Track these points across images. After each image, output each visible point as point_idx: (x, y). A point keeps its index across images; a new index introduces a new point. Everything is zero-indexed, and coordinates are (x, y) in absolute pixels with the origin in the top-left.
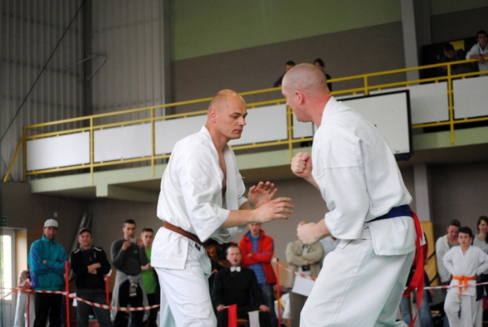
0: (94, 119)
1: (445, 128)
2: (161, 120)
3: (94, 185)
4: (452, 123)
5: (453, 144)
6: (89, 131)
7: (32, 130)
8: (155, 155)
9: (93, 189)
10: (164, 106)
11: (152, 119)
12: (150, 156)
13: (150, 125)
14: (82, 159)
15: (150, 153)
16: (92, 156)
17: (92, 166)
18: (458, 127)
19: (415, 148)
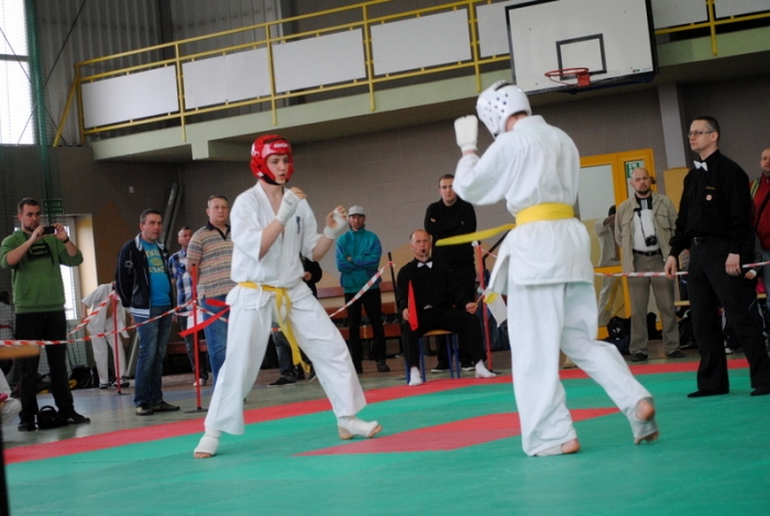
0: (179, 45)
1: (703, 32)
2: (279, 42)
3: (188, 143)
4: (712, 24)
5: (716, 55)
6: (174, 63)
7: (88, 66)
8: (275, 94)
9: (187, 149)
10: (281, 21)
11: (268, 41)
12: (270, 96)
13: (265, 51)
14: (167, 105)
15: (269, 91)
16: (182, 102)
17: (182, 115)
18: (721, 29)
19: (661, 64)
